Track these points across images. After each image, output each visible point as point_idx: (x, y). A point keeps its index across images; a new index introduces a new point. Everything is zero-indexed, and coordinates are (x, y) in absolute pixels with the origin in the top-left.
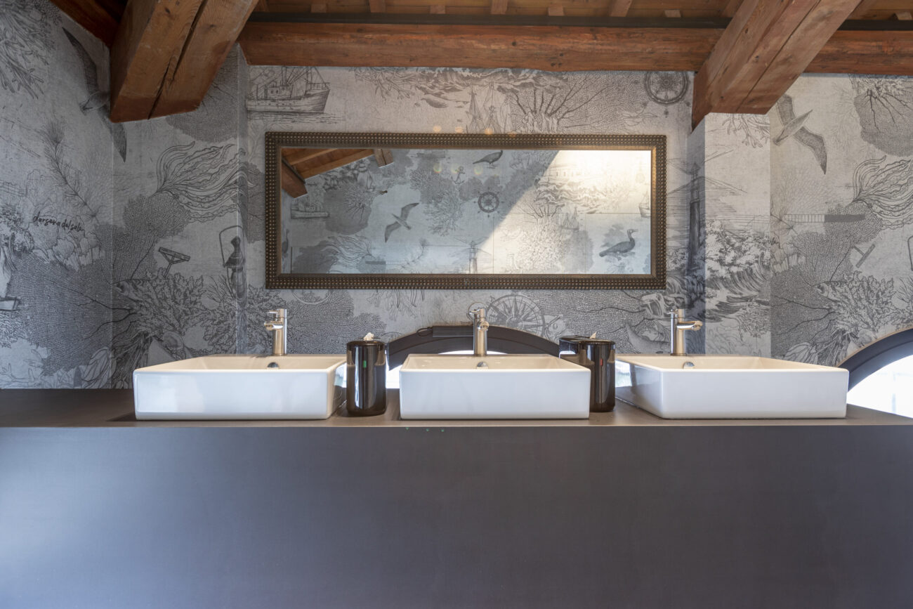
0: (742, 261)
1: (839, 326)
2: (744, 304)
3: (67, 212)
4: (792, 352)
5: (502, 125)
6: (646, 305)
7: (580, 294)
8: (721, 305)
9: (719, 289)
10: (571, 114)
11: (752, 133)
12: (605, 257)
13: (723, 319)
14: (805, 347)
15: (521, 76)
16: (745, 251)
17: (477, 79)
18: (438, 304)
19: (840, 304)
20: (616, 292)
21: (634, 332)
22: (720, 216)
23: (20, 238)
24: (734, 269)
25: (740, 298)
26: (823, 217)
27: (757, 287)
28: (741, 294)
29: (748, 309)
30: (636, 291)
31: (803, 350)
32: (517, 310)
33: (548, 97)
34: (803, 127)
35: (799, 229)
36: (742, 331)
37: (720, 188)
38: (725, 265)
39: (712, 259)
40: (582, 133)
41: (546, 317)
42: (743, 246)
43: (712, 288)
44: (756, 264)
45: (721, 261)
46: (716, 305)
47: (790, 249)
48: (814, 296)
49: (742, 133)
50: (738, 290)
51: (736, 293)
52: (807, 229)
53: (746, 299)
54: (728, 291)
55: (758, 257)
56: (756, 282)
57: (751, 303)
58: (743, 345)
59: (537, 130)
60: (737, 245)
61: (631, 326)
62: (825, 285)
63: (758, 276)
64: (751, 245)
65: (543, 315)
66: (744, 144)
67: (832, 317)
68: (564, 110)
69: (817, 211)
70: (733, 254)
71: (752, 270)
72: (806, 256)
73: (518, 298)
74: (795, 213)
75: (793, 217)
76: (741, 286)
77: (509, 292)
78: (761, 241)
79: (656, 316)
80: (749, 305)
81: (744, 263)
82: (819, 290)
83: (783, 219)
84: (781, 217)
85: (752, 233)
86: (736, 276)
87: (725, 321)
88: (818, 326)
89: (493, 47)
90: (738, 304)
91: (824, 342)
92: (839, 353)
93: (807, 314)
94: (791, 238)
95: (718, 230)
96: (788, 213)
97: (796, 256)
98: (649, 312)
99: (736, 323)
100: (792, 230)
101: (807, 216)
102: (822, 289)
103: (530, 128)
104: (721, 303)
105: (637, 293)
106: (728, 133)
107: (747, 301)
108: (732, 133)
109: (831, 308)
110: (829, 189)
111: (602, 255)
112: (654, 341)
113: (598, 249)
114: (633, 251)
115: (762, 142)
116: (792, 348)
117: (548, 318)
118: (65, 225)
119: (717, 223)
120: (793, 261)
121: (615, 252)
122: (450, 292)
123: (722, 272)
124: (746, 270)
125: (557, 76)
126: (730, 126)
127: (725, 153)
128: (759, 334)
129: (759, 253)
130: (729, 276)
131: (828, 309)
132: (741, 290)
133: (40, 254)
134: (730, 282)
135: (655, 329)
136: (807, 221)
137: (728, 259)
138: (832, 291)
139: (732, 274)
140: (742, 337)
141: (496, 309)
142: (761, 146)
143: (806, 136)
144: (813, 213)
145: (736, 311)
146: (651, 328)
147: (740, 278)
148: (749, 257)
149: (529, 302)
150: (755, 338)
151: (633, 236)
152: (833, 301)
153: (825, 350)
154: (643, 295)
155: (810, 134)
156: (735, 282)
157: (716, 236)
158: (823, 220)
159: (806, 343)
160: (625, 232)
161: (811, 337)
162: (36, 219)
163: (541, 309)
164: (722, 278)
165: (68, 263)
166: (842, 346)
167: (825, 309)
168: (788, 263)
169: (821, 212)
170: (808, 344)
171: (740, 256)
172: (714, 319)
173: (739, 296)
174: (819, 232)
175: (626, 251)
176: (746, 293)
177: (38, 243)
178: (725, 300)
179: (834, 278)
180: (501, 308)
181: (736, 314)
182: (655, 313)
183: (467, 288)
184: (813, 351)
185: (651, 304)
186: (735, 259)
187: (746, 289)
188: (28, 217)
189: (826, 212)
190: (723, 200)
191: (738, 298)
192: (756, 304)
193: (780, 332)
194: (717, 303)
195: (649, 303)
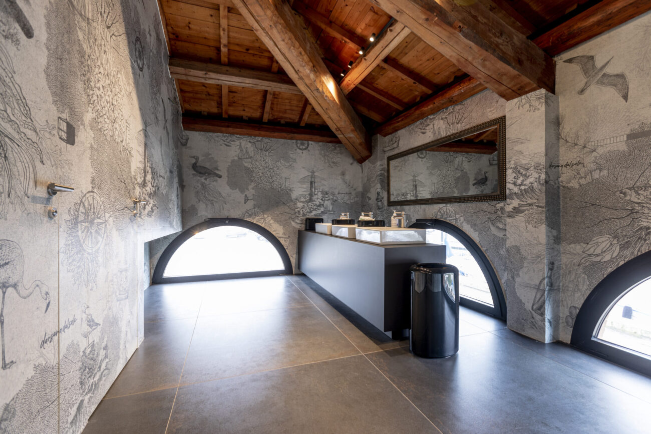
0: (527, 182)
1: (642, 223)
2: (528, 208)
3: (347, 190)
4: (595, 241)
5: (442, 134)
6: (498, 209)
7: (469, 204)
8: (515, 208)
9: (513, 199)
10: (466, 119)
11: (533, 103)
12: (475, 186)
13: (516, 216)
14: (607, 238)
15: (448, 110)
16: (529, 176)
17: (435, 118)
18: (424, 210)
19: (644, 205)
20: (484, 203)
21: (492, 223)
22: (514, 158)
23: (335, 198)
24: (523, 187)
25: (527, 204)
26: (625, 137)
27: (537, 197)
28: (526, 202)
29: (531, 211)
30: (493, 202)
31: (604, 241)
32: (447, 213)
33: (457, 115)
34: (604, 73)
35: (601, 151)
36: (527, 224)
37: (514, 142)
38: (517, 186)
39: (510, 183)
40: (470, 127)
41: (457, 216)
42: (528, 174)
43: (510, 199)
44: (535, 183)
45: (515, 184)
46: (512, 209)
47: (593, 166)
48: (616, 199)
49: (527, 106)
50: (524, 200)
51: (523, 202)
52: (608, 149)
53: (530, 205)
54: (519, 200)
55: (536, 178)
56: (536, 194)
57: (532, 207)
58: (527, 232)
59: (454, 132)
60: (524, 173)
61: (491, 220)
62: (628, 191)
63: (537, 190)
64: (532, 172)
65: (456, 214)
66: (528, 112)
67: (635, 216)
68: (463, 118)
69: (618, 134)
70: (521, 178)
71: (533, 187)
72: (608, 170)
73: (448, 207)
74: (597, 139)
75: (596, 142)
76: (527, 197)
77: (445, 205)
78: (539, 168)
79: (503, 215)
80: (531, 208)
81: (528, 183)
82: (622, 195)
83: (587, 146)
84: (585, 145)
85: (533, 164)
86: (524, 192)
87: (517, 218)
88: (620, 223)
89: (429, 107)
90: (525, 208)
91: (625, 236)
92: (642, 246)
93: (609, 214)
94: (594, 158)
95: (513, 166)
96: (592, 140)
97: (598, 171)
98: (499, 213)
99: (523, 219)
100: (594, 152)
101: (609, 139)
102: (625, 194)
103: (451, 132)
104: (515, 207)
105: (494, 203)
106: (519, 108)
107: (530, 206)
108: (521, 107)
109: (634, 209)
110: (630, 113)
111: (474, 185)
112: (502, 229)
113: (472, 182)
114: (487, 183)
115: (539, 107)
116: (595, 239)
117: (458, 216)
118: (346, 193)
119: (513, 162)
120: (596, 175)
121: (479, 183)
122: (428, 206)
123: (516, 190)
124: (530, 187)
125: (460, 104)
126: (520, 104)
127: (517, 121)
128: (537, 226)
129: (537, 176)
130: (519, 192)
131: (631, 210)
132: (527, 199)
133: (340, 201)
134: (521, 195)
135: (502, 222)
136: (609, 143)
137: (519, 182)
138: (635, 194)
139: (521, 190)
140: (527, 227)
141: (440, 212)
142: (538, 109)
143: (607, 79)
144: (614, 135)
145: (523, 212)
146: (500, 222)
147: (525, 192)
148: (531, 179)
149: (451, 209)
150: (535, 228)
151: (487, 175)
152: (636, 203)
153: (627, 242)
154: (496, 204)
155: (611, 76)
156: (523, 195)
157: (512, 170)
158: (625, 139)
159: (608, 236)
160: (483, 173)
161: (613, 232)
162: (339, 193)
163: (455, 212)
164: (515, 193)
165: (347, 202)
166: (645, 240)
167: (628, 209)
168: (592, 177)
169: (623, 133)
170: (610, 236)
171: (526, 180)
172: (510, 216)
173: (525, 203)
174: (621, 149)
175: (484, 183)
176: (529, 201)
177: (339, 198)
178: (517, 206)
179: (638, 184)
180: (442, 212)
181: (524, 214)
182: (502, 214)
183: (431, 204)
184: (615, 242)
185: (501, 209)
186: (523, 181)
187: (529, 199)
188: (336, 193)
189: (628, 131)
190: (515, 148)
191: (525, 204)
192: (535, 208)
193: (584, 227)
194: (512, 208)
195: (499, 208)
